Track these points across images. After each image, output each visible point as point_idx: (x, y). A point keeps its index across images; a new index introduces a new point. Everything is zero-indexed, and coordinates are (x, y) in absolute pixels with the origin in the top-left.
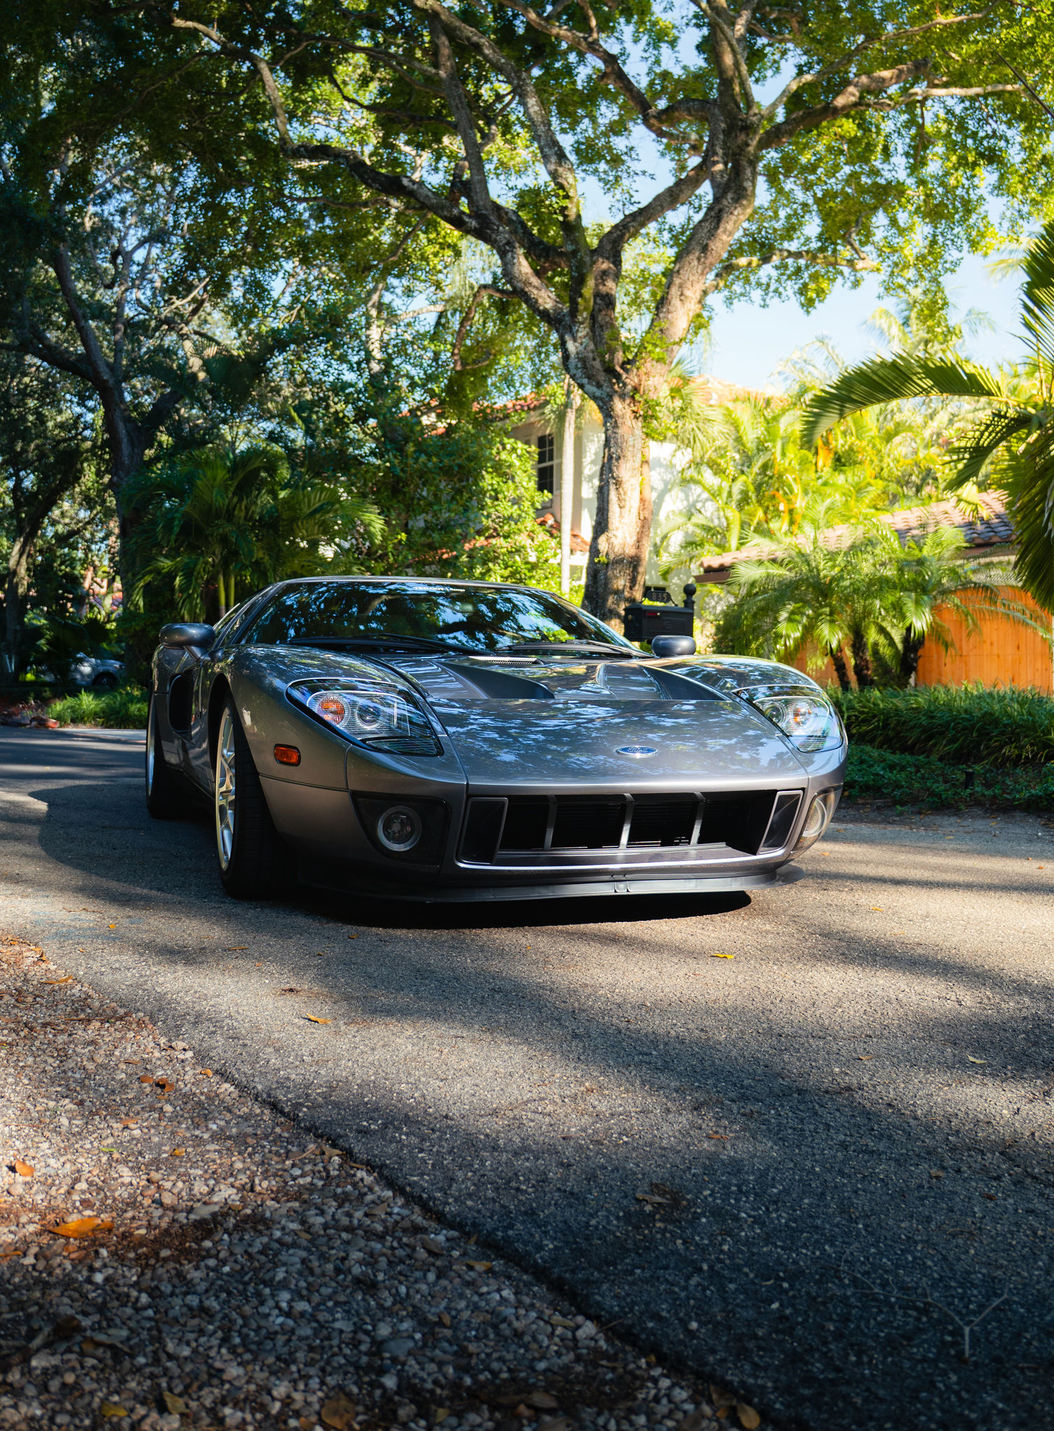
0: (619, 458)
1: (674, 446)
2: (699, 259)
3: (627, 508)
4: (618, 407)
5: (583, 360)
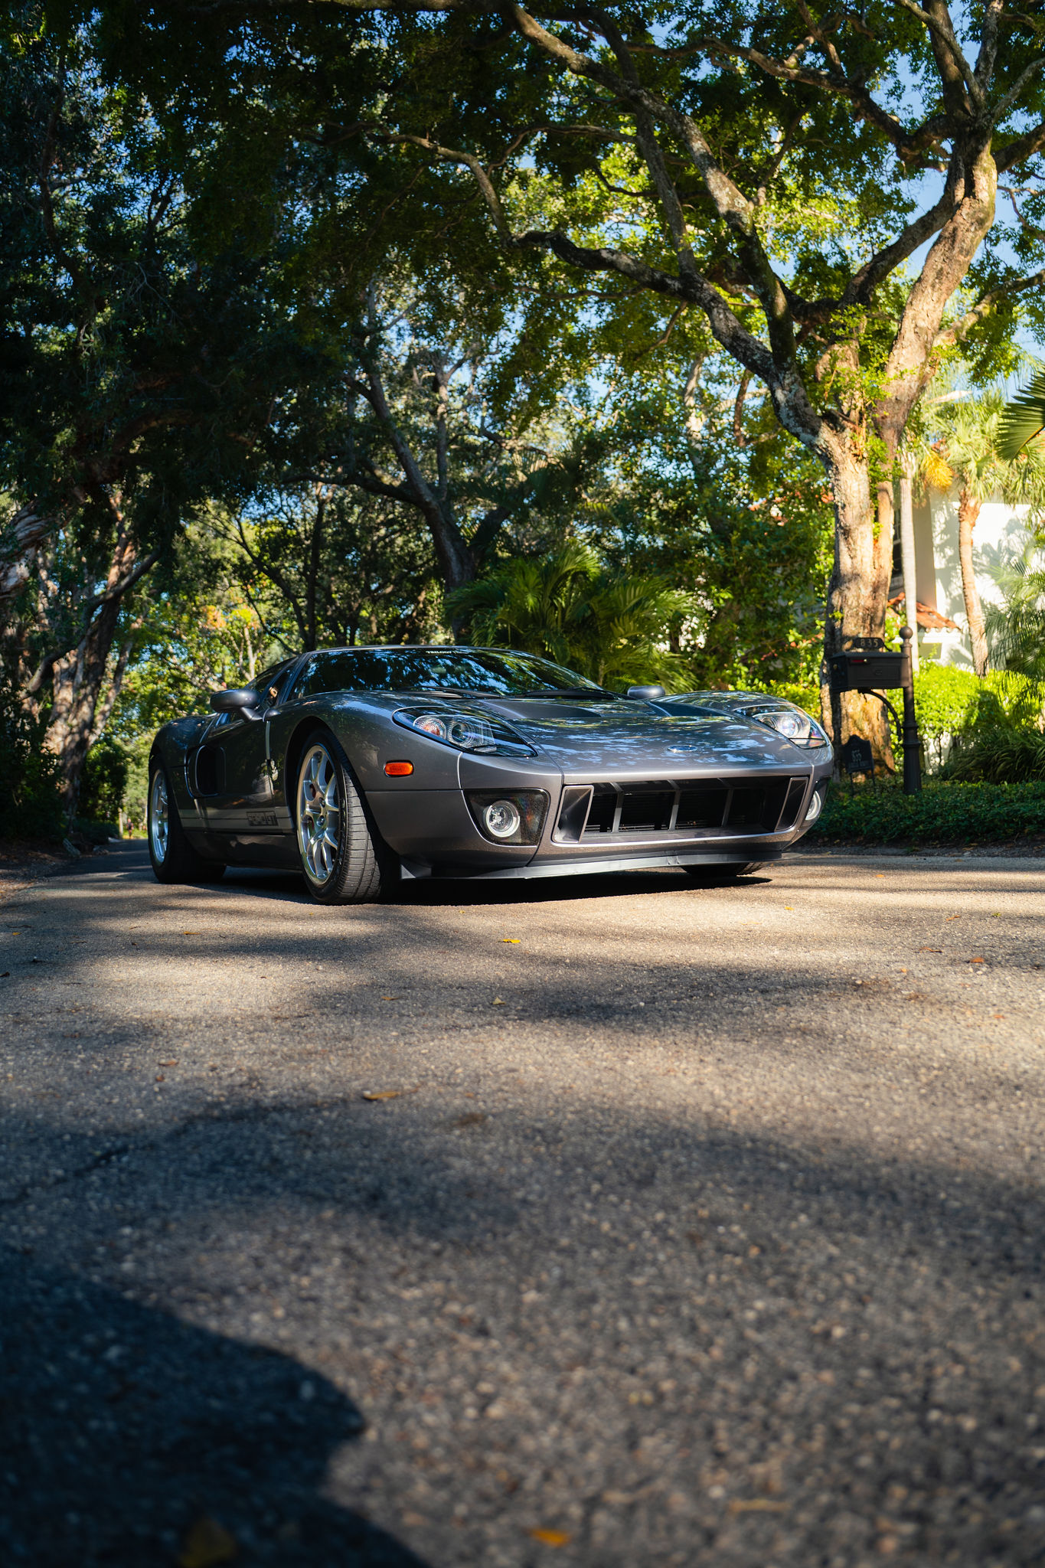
0: (844, 507)
1: (1029, 507)
2: (933, 286)
3: (859, 558)
4: (837, 452)
5: (794, 408)
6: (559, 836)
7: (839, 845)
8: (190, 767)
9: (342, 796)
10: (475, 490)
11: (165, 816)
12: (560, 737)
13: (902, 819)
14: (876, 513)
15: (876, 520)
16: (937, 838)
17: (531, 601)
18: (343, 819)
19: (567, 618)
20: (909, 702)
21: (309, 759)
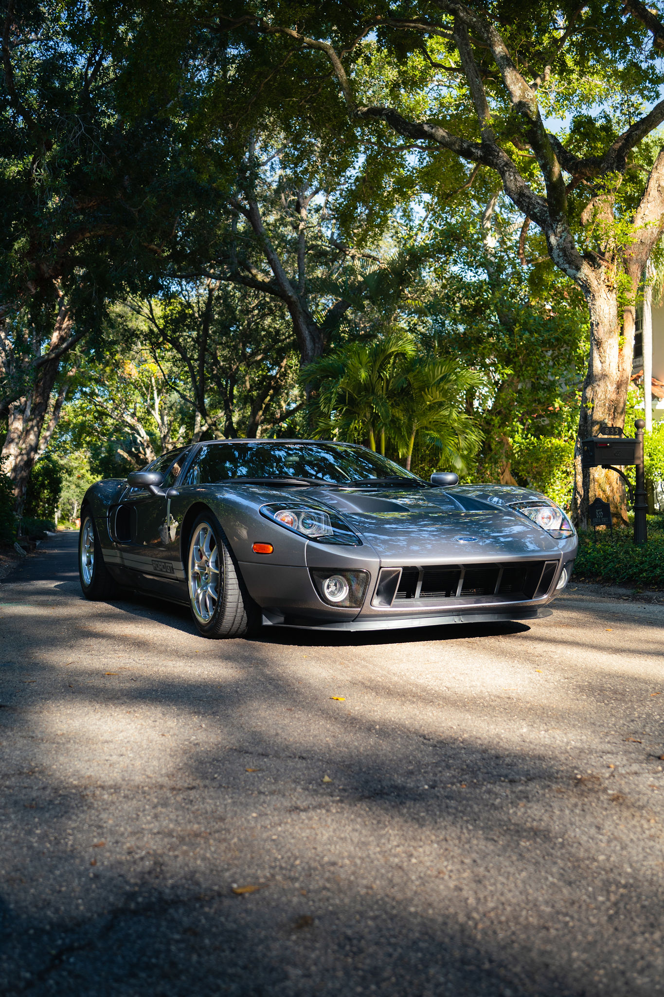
0: (598, 324)
3: (607, 363)
4: (594, 283)
5: (563, 250)
6: (376, 601)
7: (583, 582)
8: (112, 519)
9: (222, 563)
10: (325, 286)
11: (92, 550)
12: (379, 527)
13: (631, 566)
14: (622, 328)
15: (622, 334)
16: (656, 584)
17: (363, 375)
18: (222, 580)
19: (390, 388)
20: (640, 476)
21: (198, 532)
